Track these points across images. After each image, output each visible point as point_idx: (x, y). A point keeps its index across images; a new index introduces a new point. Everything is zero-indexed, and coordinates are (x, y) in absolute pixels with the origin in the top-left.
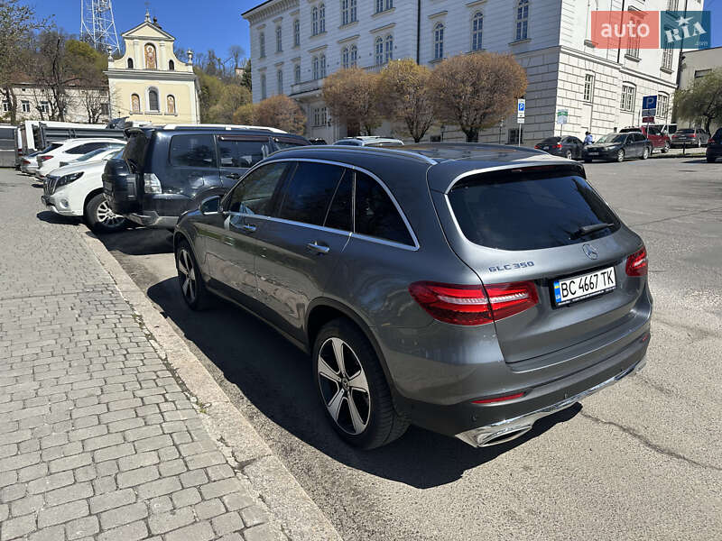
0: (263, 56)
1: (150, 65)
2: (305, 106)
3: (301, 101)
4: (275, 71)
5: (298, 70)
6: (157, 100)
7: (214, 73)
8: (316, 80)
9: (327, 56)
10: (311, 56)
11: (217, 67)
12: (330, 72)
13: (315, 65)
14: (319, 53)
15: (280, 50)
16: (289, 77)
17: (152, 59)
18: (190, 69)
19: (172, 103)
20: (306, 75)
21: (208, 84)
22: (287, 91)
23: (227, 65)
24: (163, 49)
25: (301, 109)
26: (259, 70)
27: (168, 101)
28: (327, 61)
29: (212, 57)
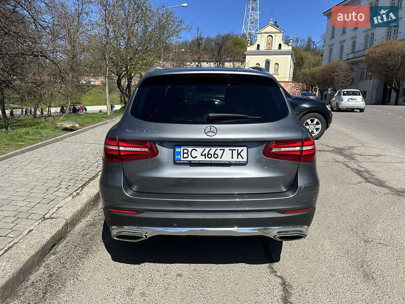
0: (333, 37)
1: (268, 48)
2: (355, 67)
3: (353, 63)
4: (339, 46)
5: (354, 44)
6: (269, 67)
7: (309, 50)
8: (365, 49)
9: (375, 34)
10: (364, 35)
11: (312, 46)
12: (375, 43)
13: (366, 40)
14: (370, 32)
15: (344, 33)
16: (347, 49)
17: (270, 44)
18: (290, 48)
19: (277, 68)
20: (359, 47)
21: (303, 56)
22: (344, 58)
23: (318, 45)
24: (277, 37)
25: (352, 69)
26: (329, 46)
27: (275, 67)
28: (375, 37)
29: (310, 40)
